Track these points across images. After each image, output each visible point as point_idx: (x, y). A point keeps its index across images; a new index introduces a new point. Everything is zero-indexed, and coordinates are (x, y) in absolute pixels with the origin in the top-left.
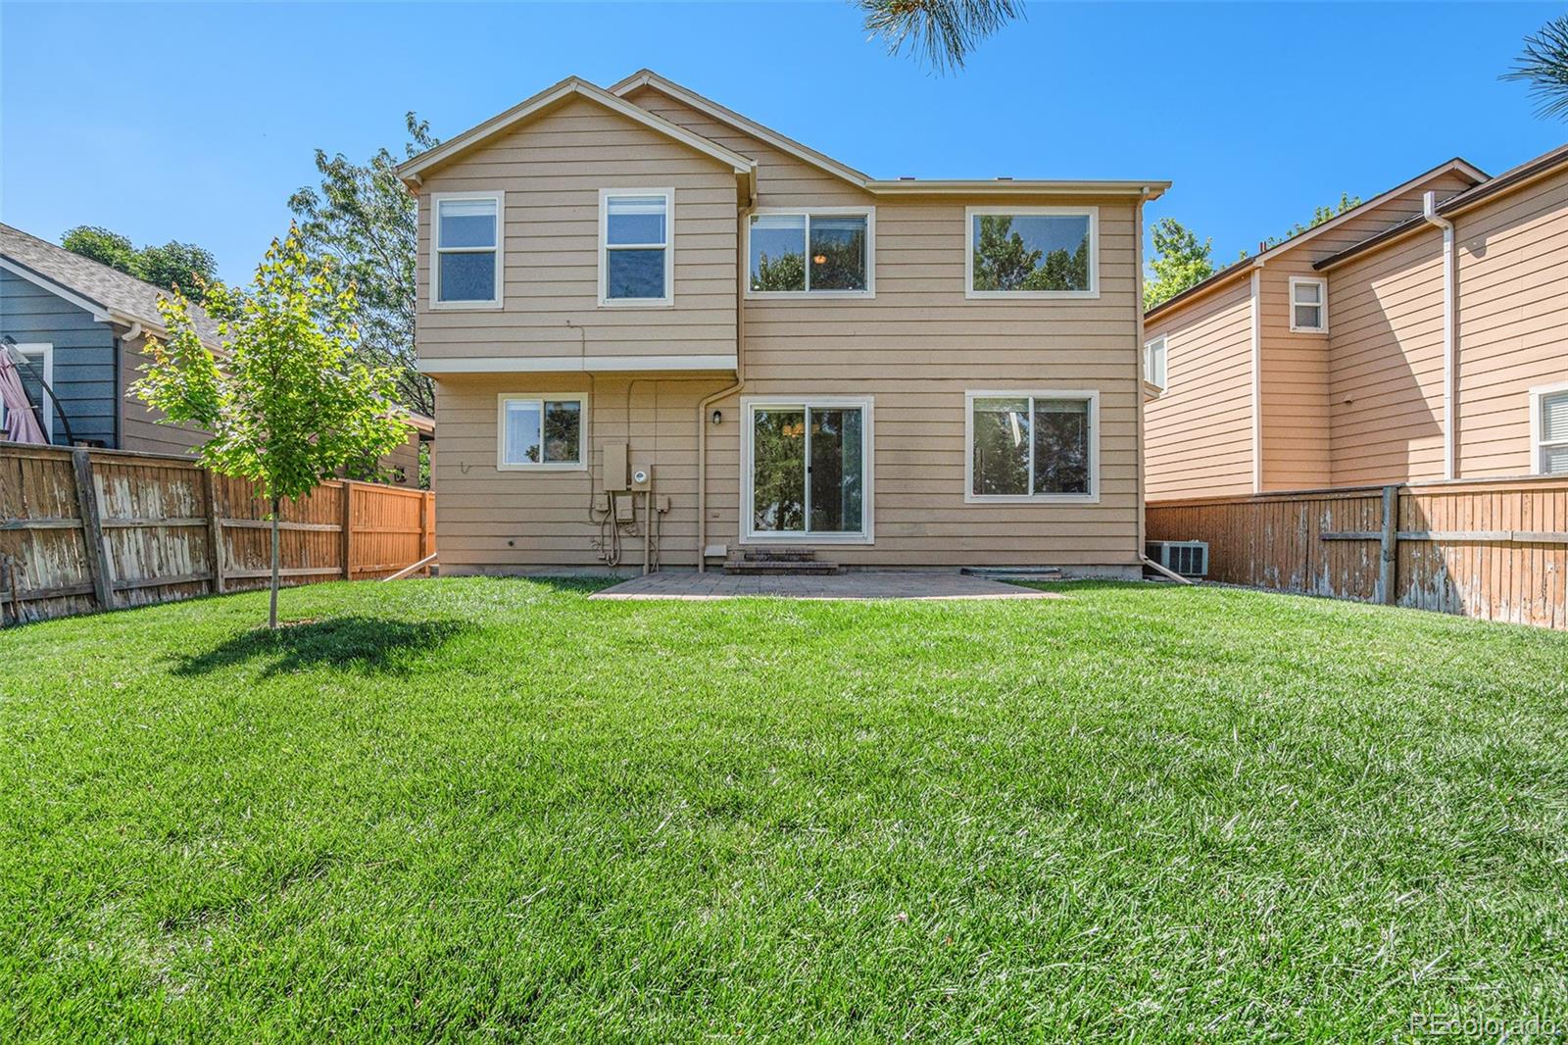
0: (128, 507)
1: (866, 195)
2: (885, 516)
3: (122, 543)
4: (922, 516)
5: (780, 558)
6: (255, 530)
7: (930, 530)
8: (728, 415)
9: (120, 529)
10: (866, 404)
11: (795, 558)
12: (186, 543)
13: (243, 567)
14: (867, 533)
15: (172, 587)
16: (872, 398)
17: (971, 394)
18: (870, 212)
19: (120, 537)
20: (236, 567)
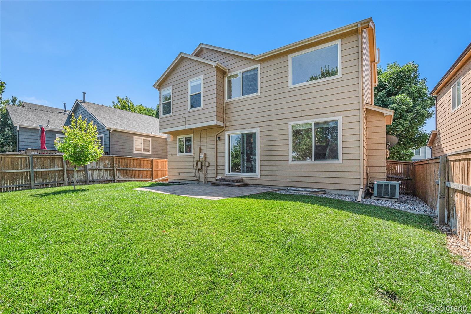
0: (95, 165)
1: (255, 61)
2: (264, 168)
3: (94, 173)
4: (275, 168)
5: (227, 181)
6: (127, 170)
7: (278, 173)
8: (222, 138)
9: (93, 170)
10: (257, 130)
11: (231, 181)
12: (109, 173)
13: (123, 178)
14: (257, 175)
15: (104, 181)
16: (259, 128)
17: (291, 124)
18: (258, 66)
19: (93, 171)
20: (121, 178)
